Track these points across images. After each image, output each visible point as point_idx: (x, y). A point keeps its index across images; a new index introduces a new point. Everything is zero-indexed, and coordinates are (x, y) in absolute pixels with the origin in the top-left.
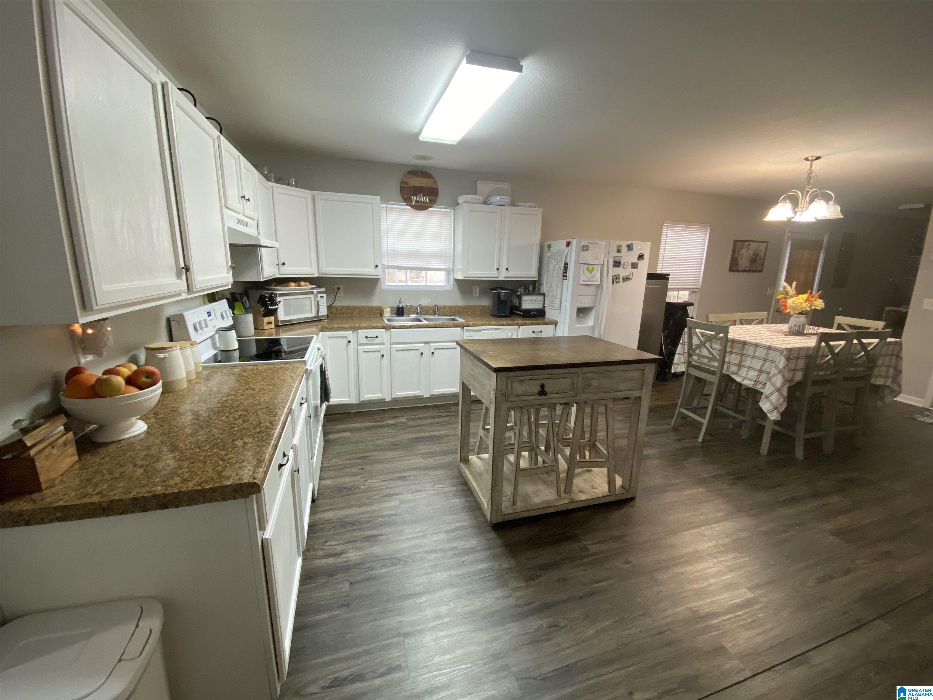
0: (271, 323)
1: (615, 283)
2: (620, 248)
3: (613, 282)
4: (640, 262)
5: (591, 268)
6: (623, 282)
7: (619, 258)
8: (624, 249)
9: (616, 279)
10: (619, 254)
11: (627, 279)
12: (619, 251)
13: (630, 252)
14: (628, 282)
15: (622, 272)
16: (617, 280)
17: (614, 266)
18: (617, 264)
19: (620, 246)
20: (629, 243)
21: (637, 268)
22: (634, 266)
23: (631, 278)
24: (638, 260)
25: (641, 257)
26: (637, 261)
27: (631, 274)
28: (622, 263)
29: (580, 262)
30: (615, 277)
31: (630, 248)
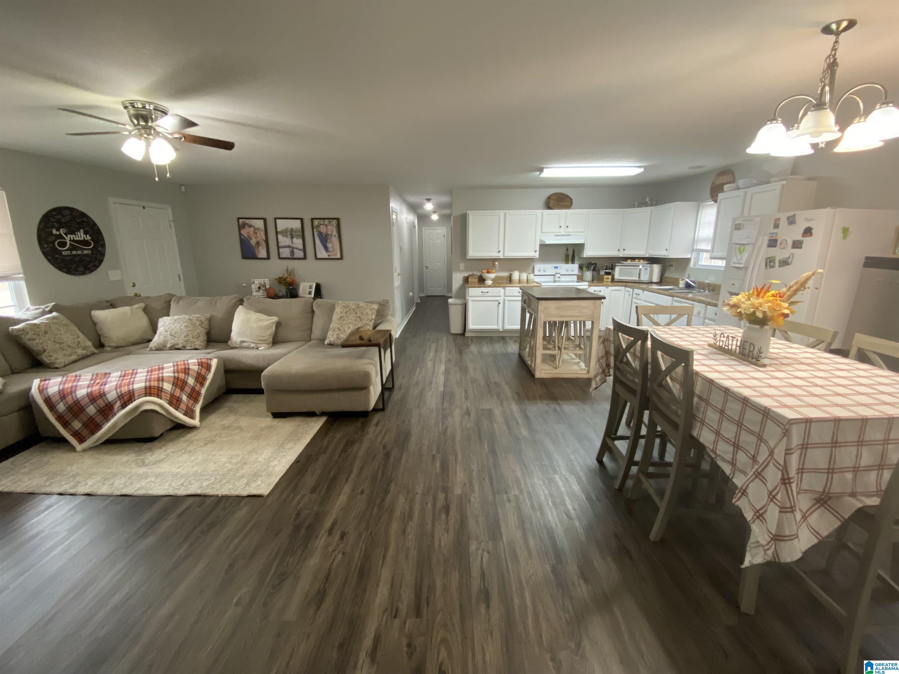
0: (608, 279)
1: (768, 267)
2: (777, 222)
3: (766, 266)
4: (807, 240)
5: (742, 248)
6: (780, 266)
7: (774, 235)
8: (783, 223)
9: (770, 262)
10: (776, 231)
11: (784, 263)
12: (776, 226)
13: (792, 227)
14: (786, 268)
15: (779, 254)
16: (772, 264)
17: (770, 246)
18: (773, 243)
19: (778, 220)
20: (791, 214)
21: (801, 248)
22: (797, 245)
23: (790, 262)
24: (803, 236)
25: (808, 232)
26: (802, 239)
27: (791, 256)
28: (779, 242)
29: (733, 242)
30: (769, 260)
31: (792, 221)
